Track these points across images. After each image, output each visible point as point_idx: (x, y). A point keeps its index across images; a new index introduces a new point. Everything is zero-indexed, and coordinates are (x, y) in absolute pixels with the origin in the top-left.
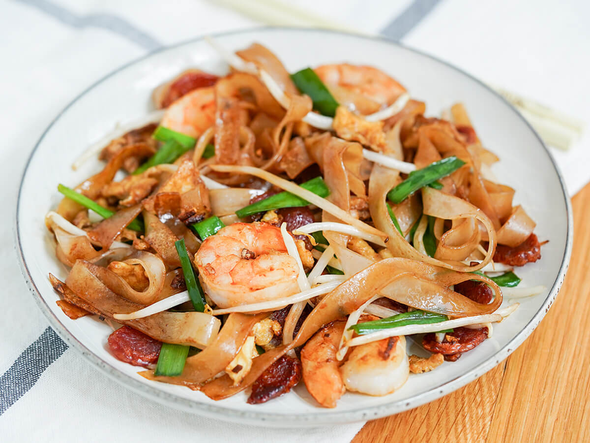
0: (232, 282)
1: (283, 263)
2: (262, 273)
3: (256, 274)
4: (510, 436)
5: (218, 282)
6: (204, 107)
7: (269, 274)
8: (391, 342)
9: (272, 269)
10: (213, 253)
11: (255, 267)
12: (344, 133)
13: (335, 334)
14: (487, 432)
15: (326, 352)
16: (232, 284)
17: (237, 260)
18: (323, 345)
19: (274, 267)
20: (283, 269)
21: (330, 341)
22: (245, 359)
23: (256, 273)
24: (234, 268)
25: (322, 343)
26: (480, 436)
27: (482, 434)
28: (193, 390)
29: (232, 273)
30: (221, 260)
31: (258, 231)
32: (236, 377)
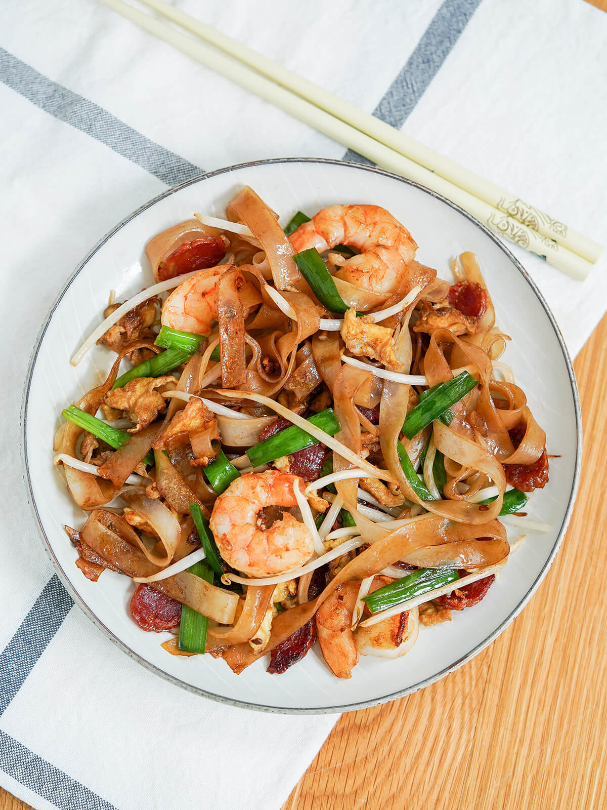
0: (249, 563)
1: (298, 541)
2: (277, 552)
3: (272, 554)
4: (512, 662)
5: (236, 561)
6: (204, 294)
7: (285, 555)
8: (403, 616)
9: (287, 550)
10: (228, 519)
11: (270, 544)
12: (354, 347)
13: (349, 596)
14: (490, 658)
15: (341, 619)
16: (249, 565)
17: (252, 530)
18: (338, 612)
19: (290, 547)
20: (298, 549)
21: (344, 605)
22: (264, 631)
23: (272, 552)
24: (250, 543)
25: (337, 609)
26: (484, 662)
27: (485, 660)
28: (215, 658)
29: (249, 548)
30: (237, 529)
31: (271, 486)
32: (256, 647)
